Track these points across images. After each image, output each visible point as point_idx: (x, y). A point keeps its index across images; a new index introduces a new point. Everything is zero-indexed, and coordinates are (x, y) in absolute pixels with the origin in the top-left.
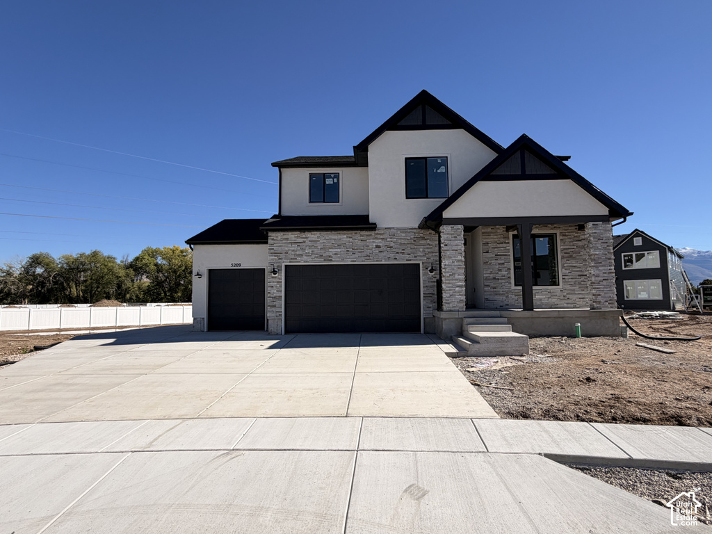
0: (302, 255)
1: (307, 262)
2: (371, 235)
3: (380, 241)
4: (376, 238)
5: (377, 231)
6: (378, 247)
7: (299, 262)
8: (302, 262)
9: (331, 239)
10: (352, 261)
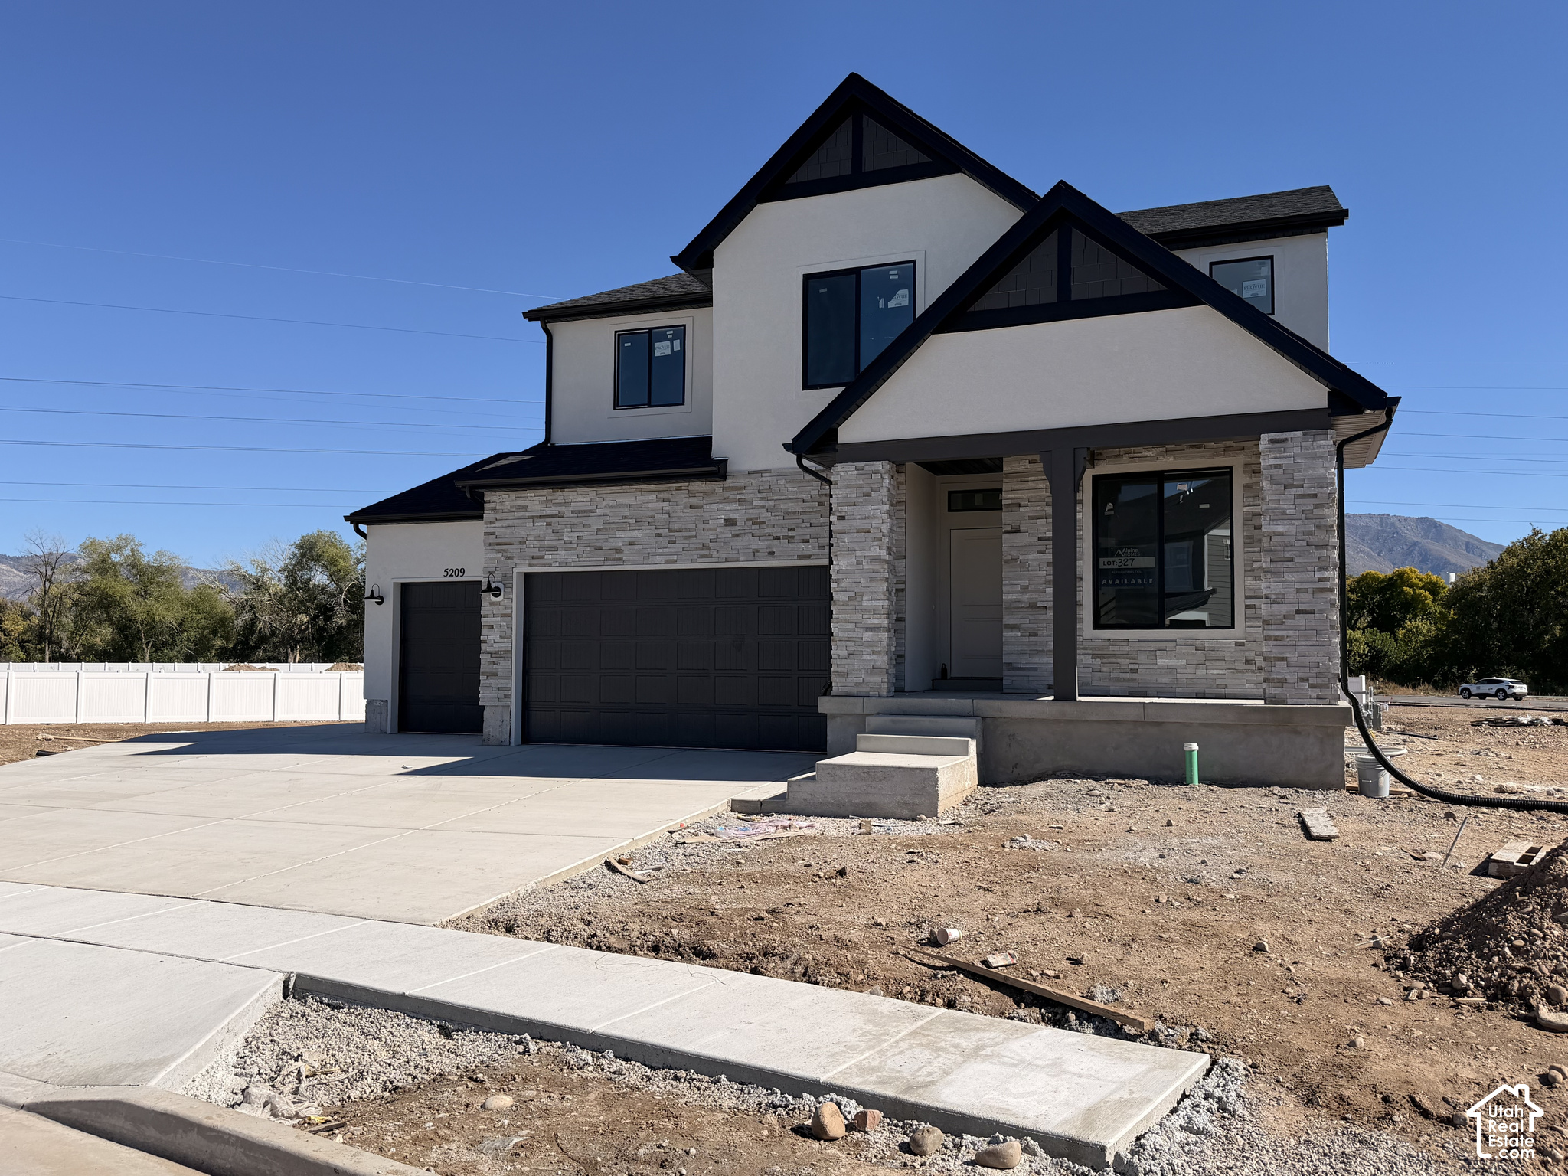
0: (555, 548)
1: (566, 564)
2: (713, 492)
3: (735, 506)
4: (726, 501)
5: (728, 482)
6: (730, 522)
7: (550, 565)
8: (556, 563)
9: (620, 506)
10: (667, 562)
